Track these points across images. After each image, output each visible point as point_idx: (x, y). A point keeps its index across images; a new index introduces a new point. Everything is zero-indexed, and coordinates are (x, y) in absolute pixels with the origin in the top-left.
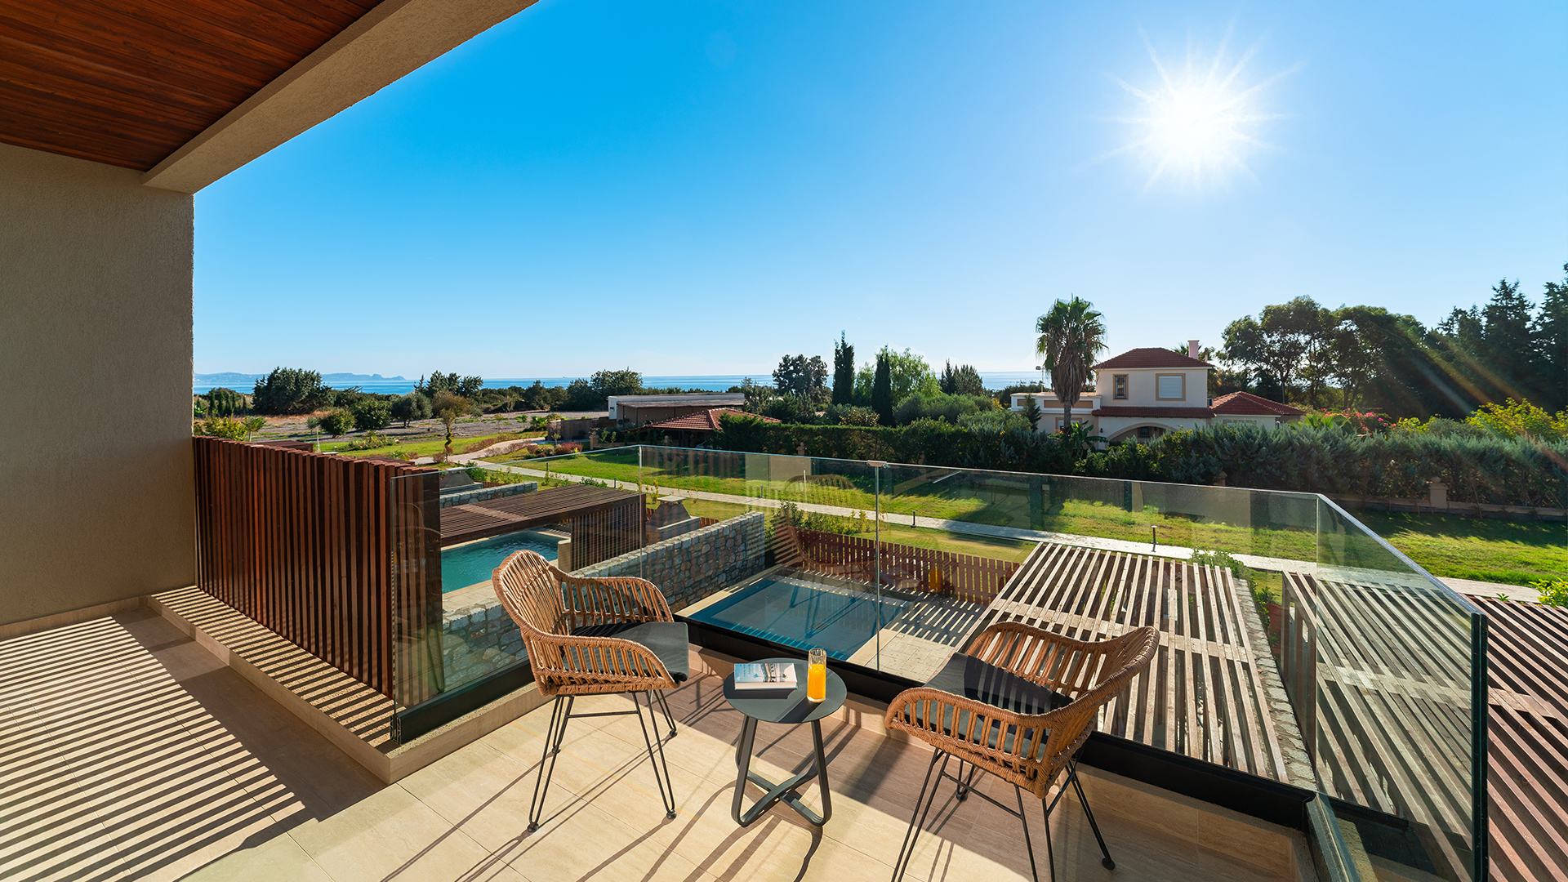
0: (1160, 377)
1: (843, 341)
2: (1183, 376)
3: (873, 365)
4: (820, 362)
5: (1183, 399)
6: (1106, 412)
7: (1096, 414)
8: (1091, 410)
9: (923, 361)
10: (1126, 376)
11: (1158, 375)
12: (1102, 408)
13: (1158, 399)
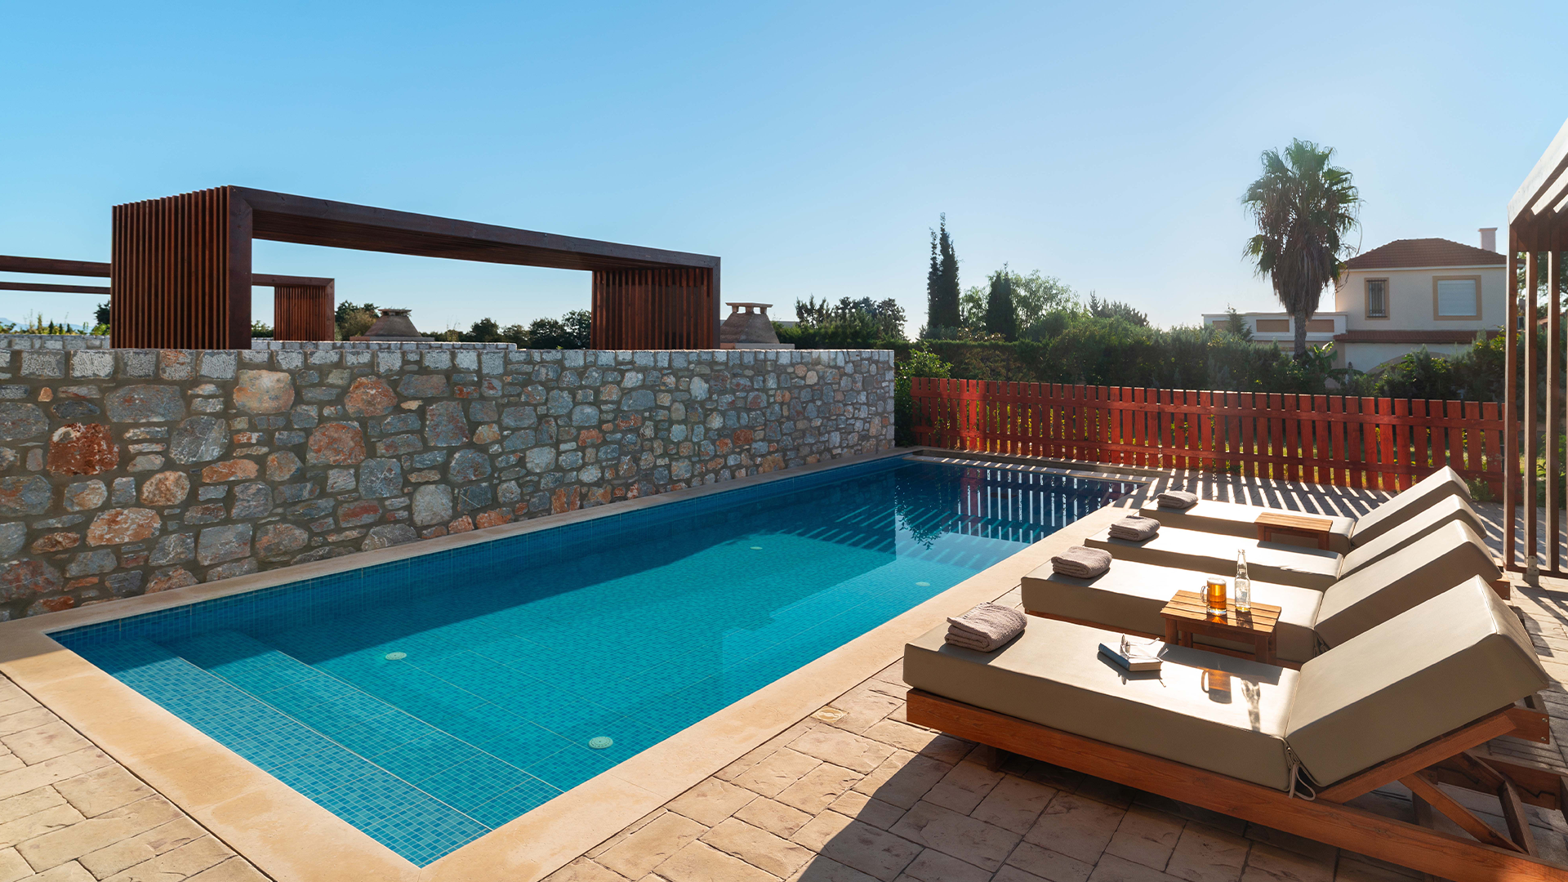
0: (1439, 282)
1: (943, 230)
2: (1477, 279)
3: (984, 288)
4: (895, 305)
5: (1478, 317)
6: (1353, 337)
7: (1340, 340)
8: (1331, 334)
9: (1060, 284)
10: (1385, 281)
11: (1436, 279)
12: (1349, 332)
13: (1437, 317)
